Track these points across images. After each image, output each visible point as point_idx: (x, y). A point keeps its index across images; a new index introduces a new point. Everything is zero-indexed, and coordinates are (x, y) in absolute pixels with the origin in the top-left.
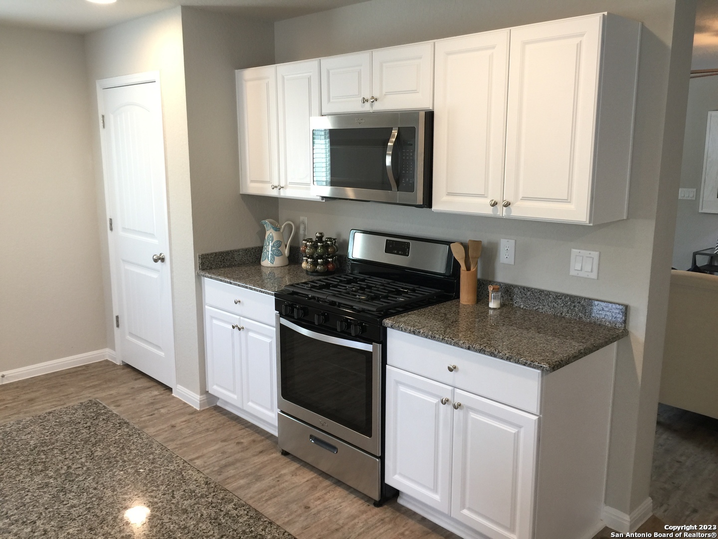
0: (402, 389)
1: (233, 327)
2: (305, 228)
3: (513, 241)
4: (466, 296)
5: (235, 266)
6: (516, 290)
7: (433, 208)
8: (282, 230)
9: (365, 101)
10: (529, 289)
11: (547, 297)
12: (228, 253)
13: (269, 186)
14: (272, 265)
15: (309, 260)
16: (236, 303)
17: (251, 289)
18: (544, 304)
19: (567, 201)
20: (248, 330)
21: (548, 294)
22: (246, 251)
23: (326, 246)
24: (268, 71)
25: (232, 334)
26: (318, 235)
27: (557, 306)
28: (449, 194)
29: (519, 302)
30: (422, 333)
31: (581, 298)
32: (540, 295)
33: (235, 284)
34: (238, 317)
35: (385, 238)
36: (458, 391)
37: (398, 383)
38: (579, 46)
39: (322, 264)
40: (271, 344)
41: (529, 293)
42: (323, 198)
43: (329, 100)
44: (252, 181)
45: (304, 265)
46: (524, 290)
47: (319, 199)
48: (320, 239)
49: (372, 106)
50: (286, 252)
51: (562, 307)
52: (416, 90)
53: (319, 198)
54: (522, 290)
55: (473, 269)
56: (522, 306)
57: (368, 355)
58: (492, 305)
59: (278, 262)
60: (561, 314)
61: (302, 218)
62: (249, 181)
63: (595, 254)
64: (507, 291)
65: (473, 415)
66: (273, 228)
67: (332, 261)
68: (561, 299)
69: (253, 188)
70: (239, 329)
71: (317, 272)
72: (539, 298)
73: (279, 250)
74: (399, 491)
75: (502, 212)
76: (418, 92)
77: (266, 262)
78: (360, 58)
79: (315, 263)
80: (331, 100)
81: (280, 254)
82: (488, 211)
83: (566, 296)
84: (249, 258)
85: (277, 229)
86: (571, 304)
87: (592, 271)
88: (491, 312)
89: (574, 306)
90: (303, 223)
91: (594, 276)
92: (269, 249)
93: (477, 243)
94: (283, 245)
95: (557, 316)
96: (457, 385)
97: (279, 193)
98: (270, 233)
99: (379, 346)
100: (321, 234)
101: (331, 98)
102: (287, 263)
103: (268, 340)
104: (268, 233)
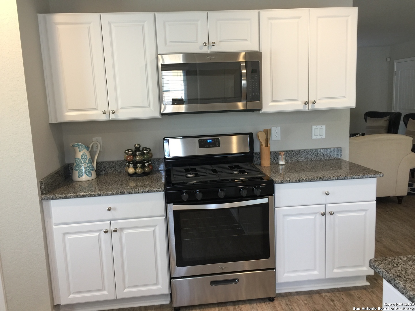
3: (279, 127)
7: (262, 111)
9: (204, 45)
10: (292, 151)
11: (303, 152)
14: (90, 179)
18: (302, 157)
19: (344, 97)
20: (122, 229)
23: (143, 154)
24: (90, 17)
26: (136, 146)
27: (309, 156)
28: (274, 101)
30: (305, 179)
32: (299, 152)
35: (198, 139)
39: (148, 166)
41: (293, 153)
44: (71, 110)
45: (131, 170)
46: (290, 152)
48: (138, 148)
49: (209, 48)
51: (311, 156)
52: (247, 39)
54: (289, 152)
56: (290, 161)
60: (311, 159)
62: (65, 111)
63: (324, 127)
66: (86, 148)
68: (310, 152)
69: (72, 115)
71: (144, 173)
72: (299, 154)
76: (248, 41)
79: (143, 167)
81: (93, 169)
82: (300, 108)
83: (313, 150)
86: (316, 153)
89: (318, 154)
91: (324, 137)
95: (309, 161)
97: (109, 117)
98: (84, 152)
101: (168, 42)
102: (96, 175)
104: (81, 153)
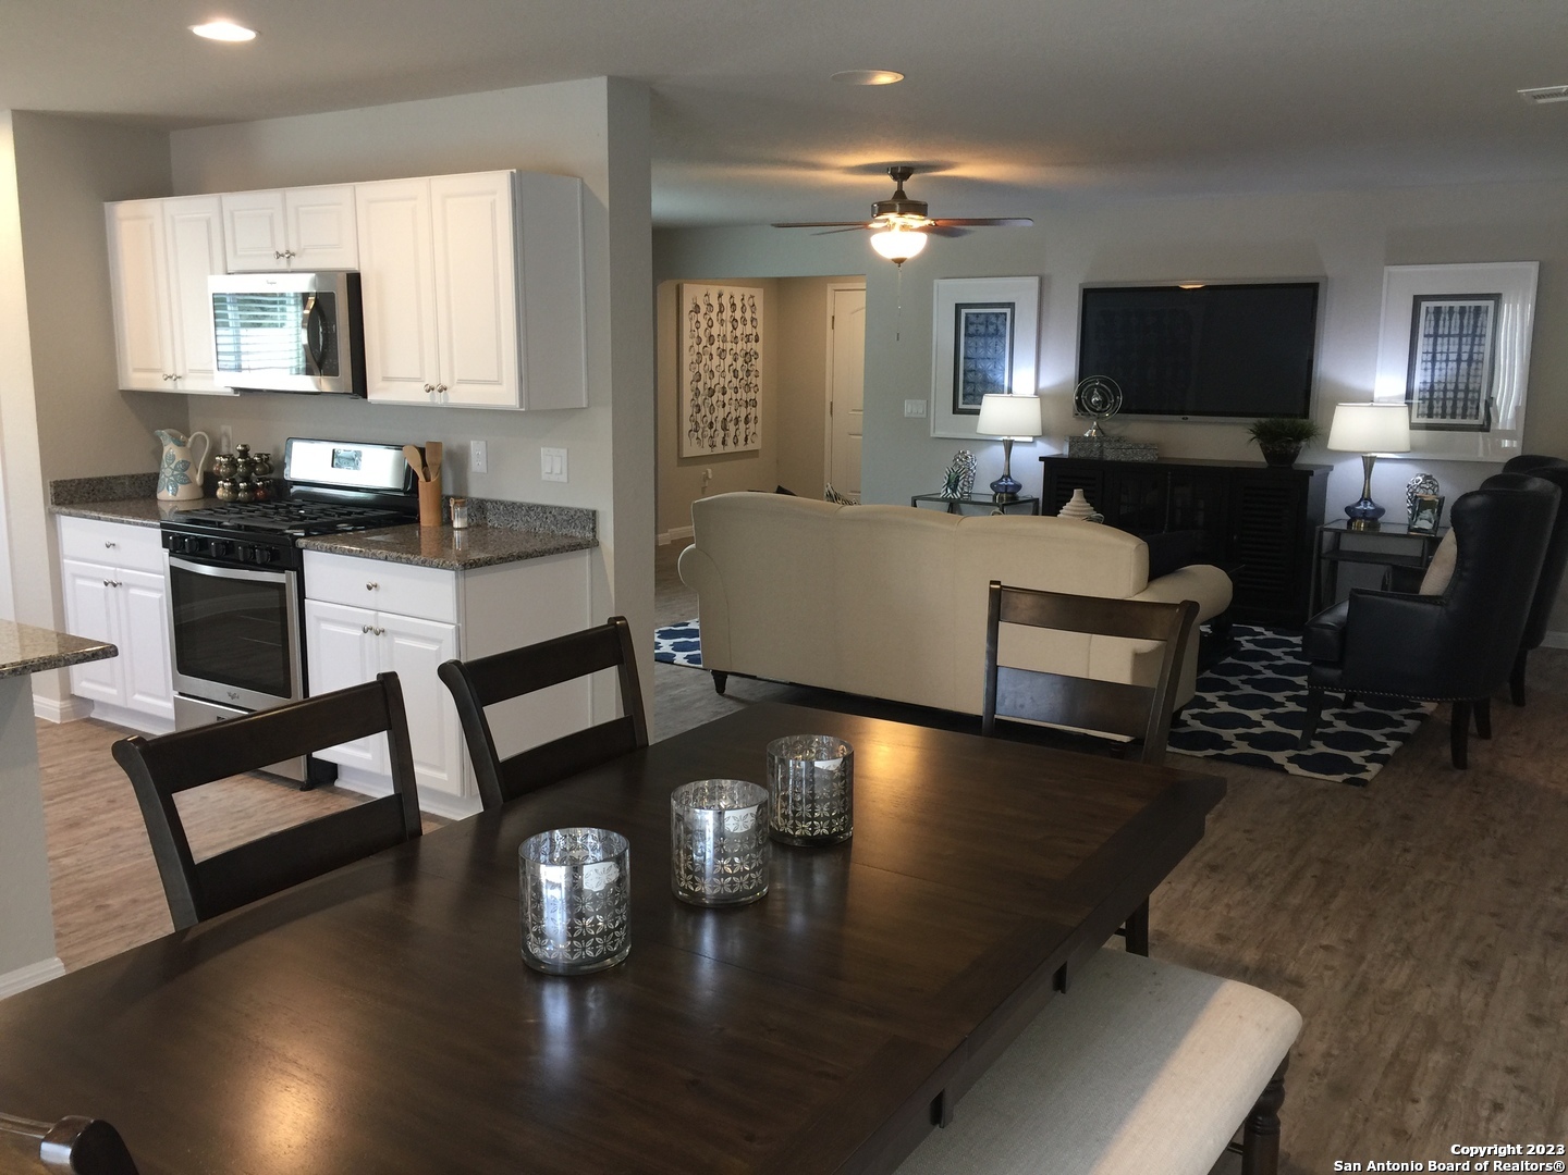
0: (324, 626)
1: (106, 584)
2: (229, 443)
3: (483, 443)
4: (427, 516)
5: (113, 500)
6: (489, 506)
7: (369, 398)
8: (189, 445)
9: (279, 255)
10: (502, 503)
11: (519, 510)
12: (100, 480)
13: (159, 376)
14: (175, 499)
15: (226, 484)
16: (108, 547)
17: (129, 523)
18: (518, 519)
19: (498, 382)
20: (129, 586)
21: (521, 506)
22: (134, 478)
23: (250, 464)
24: (152, 206)
25: (106, 597)
26: (241, 447)
27: (530, 520)
28: (386, 379)
29: (493, 520)
30: (339, 549)
31: (552, 507)
32: (513, 508)
33: (106, 520)
34: (113, 569)
36: (380, 614)
37: (320, 619)
38: (493, 204)
39: (246, 489)
40: (160, 600)
41: (501, 508)
42: (237, 390)
43: (235, 252)
44: (136, 370)
45: (219, 493)
46: (497, 504)
47: (230, 392)
48: (244, 453)
49: (289, 263)
50: (198, 479)
51: (535, 520)
52: (338, 245)
53: (230, 390)
54: (495, 505)
55: (433, 479)
56: (496, 526)
57: (281, 587)
58: (457, 524)
59: (183, 492)
60: (534, 529)
61: (224, 428)
62: (130, 370)
63: (563, 452)
64: (479, 508)
65: (398, 641)
66: (174, 442)
67: (263, 485)
68: (532, 511)
69: (138, 379)
70: (115, 585)
71: (239, 502)
72: (512, 512)
73: (184, 475)
74: (336, 765)
75: (439, 399)
76: (341, 247)
77: (166, 494)
78: (268, 199)
79: (235, 489)
80: (239, 253)
81: (188, 481)
82: (424, 398)
83: (538, 506)
84: (138, 490)
85: (181, 444)
86: (542, 516)
87: (561, 473)
88: (457, 534)
89: (547, 518)
90: (226, 435)
91: (564, 478)
92: (167, 473)
93: (437, 446)
94: (191, 468)
95: (530, 533)
96: (380, 608)
97: (176, 386)
98: (170, 449)
99: (293, 574)
100: (244, 446)
101: (238, 250)
102: (200, 493)
103: (157, 596)
104: (166, 449)
